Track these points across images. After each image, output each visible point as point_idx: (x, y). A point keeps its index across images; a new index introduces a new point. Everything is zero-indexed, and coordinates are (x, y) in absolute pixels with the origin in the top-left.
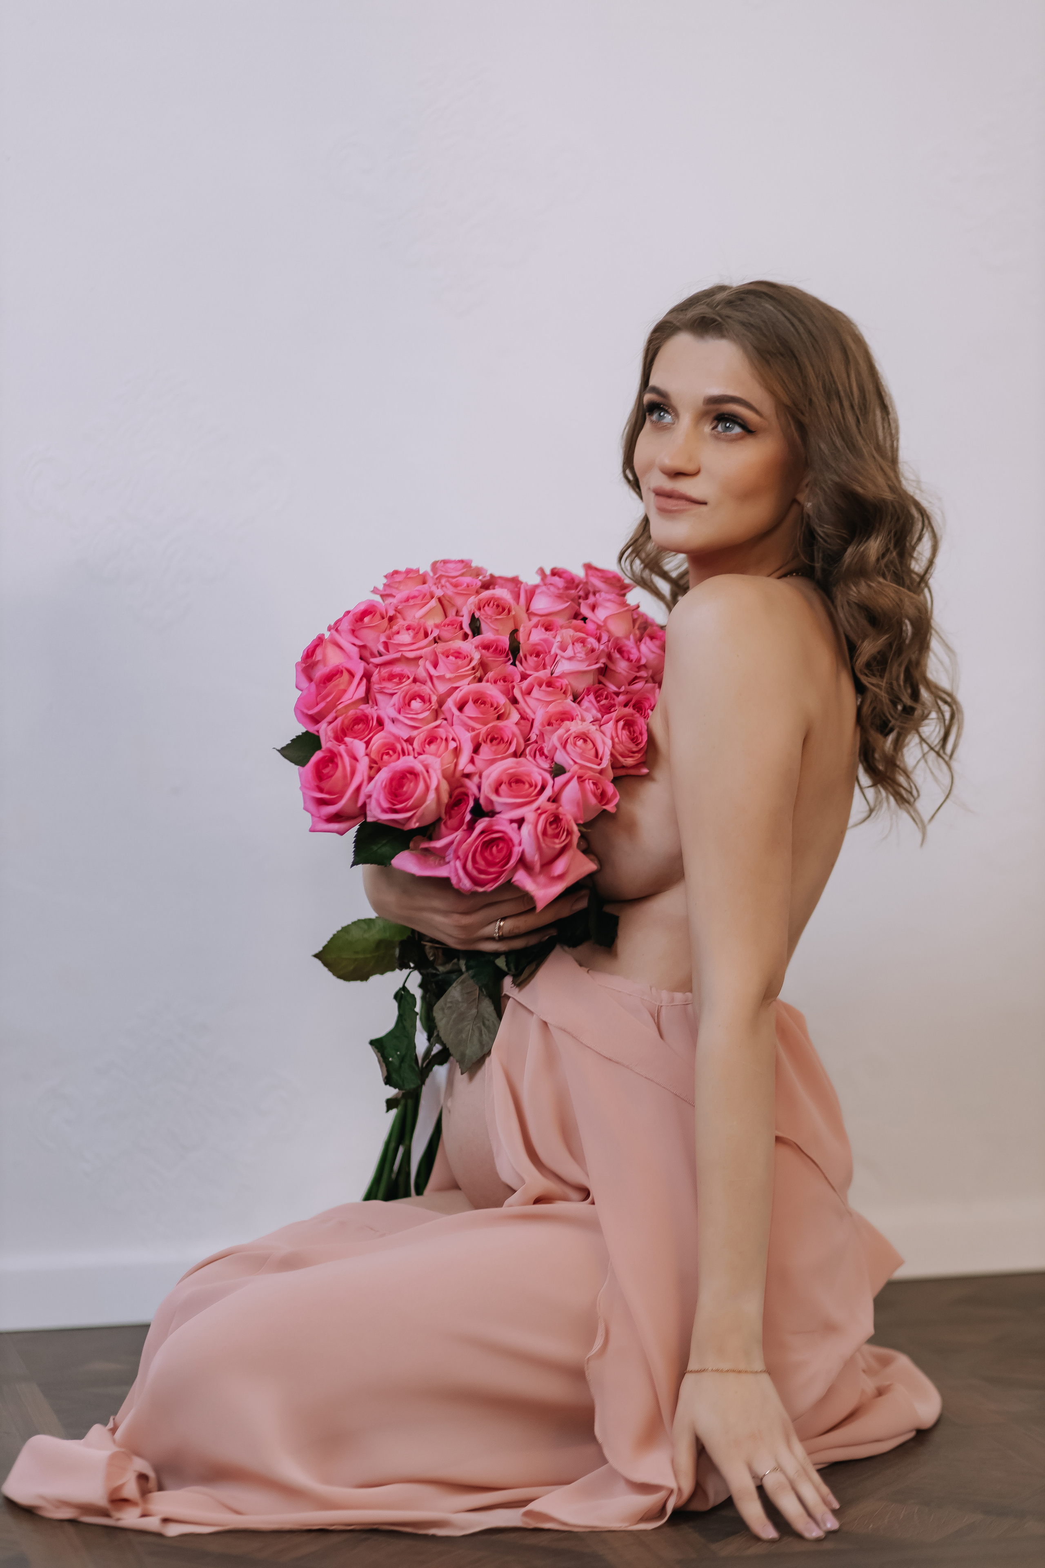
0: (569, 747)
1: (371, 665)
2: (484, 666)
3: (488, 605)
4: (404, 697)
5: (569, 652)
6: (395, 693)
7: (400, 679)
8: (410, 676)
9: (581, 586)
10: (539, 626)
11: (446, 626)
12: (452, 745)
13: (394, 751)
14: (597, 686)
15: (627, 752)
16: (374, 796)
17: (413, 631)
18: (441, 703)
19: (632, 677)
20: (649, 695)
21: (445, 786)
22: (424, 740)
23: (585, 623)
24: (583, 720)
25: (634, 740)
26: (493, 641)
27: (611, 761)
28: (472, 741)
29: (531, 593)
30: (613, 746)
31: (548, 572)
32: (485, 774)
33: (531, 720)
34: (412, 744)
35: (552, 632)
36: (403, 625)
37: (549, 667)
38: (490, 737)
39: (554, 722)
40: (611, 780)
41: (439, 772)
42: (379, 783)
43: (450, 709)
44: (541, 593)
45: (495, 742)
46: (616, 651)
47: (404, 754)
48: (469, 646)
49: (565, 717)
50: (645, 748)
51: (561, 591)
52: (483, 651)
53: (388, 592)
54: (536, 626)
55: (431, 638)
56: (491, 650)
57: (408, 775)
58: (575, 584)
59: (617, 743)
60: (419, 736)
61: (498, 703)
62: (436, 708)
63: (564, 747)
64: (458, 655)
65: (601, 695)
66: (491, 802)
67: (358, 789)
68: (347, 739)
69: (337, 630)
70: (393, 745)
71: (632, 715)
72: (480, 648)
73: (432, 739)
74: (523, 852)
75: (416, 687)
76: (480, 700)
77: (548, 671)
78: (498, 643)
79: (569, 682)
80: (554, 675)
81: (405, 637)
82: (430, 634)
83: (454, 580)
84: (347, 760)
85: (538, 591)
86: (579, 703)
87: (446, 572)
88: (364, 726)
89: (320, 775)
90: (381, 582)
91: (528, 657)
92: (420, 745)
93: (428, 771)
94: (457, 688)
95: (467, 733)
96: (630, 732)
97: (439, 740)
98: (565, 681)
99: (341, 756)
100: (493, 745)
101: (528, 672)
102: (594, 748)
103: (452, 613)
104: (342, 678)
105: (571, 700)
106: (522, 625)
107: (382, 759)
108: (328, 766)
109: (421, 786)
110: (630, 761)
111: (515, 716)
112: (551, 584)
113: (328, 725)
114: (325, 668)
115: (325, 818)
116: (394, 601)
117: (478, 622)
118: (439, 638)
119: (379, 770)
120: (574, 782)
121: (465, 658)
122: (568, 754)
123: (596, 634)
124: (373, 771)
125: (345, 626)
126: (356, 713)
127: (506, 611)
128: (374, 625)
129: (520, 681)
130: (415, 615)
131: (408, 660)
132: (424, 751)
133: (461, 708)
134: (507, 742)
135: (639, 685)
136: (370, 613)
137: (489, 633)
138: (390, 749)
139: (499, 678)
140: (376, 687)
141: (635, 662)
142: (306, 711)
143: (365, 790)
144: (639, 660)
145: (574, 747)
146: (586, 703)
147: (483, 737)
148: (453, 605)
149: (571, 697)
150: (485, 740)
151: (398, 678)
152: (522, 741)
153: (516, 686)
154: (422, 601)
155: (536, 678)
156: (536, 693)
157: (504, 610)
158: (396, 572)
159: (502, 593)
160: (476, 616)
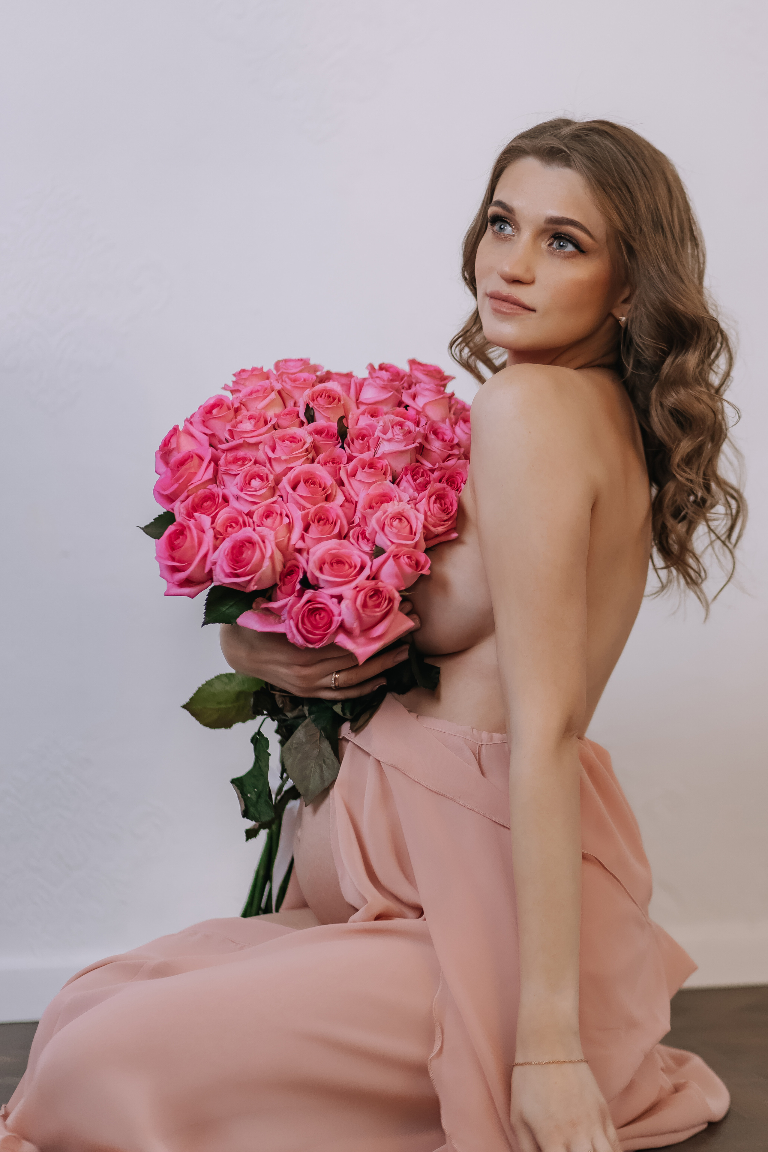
0: (387, 529)
1: (219, 451)
2: (316, 448)
3: (321, 397)
4: (245, 477)
5: (389, 435)
6: (239, 474)
7: (243, 462)
8: (252, 459)
9: (405, 378)
10: (366, 414)
11: (285, 415)
12: (286, 520)
13: (237, 523)
14: (415, 464)
15: (438, 522)
16: (219, 563)
17: (255, 420)
18: (277, 482)
19: (447, 455)
20: (460, 470)
21: (279, 557)
22: (262, 514)
23: (407, 409)
24: (400, 500)
25: (445, 510)
26: (326, 427)
27: (424, 533)
28: (302, 520)
29: (360, 386)
30: (426, 519)
31: (377, 367)
32: (311, 551)
33: (354, 503)
34: (252, 518)
35: (377, 418)
36: (247, 416)
37: (372, 449)
38: (317, 517)
39: (374, 504)
40: (423, 551)
41: (273, 543)
42: (222, 552)
43: (285, 487)
44: (369, 384)
45: (322, 522)
46: (431, 432)
47: (245, 526)
48: (305, 433)
49: (385, 498)
50: (456, 515)
51: (386, 383)
52: (316, 435)
53: (236, 388)
54: (363, 413)
55: (269, 425)
56: (323, 435)
57: (247, 544)
58: (400, 377)
59: (430, 516)
60: (259, 510)
61: (325, 484)
62: (273, 486)
63: (383, 529)
64: (293, 439)
65: (418, 473)
66: (317, 578)
67: (205, 556)
68: (195, 514)
69: (191, 423)
70: (236, 518)
71: (444, 489)
72: (313, 433)
73: (268, 514)
74: (342, 621)
75: (256, 468)
76: (310, 480)
77: (371, 453)
78: (329, 429)
79: (389, 463)
80: (376, 456)
81: (247, 426)
82: (269, 422)
83: (293, 376)
84: (194, 531)
85: (365, 383)
86: (398, 485)
87: (287, 370)
88: (212, 502)
89: (172, 545)
90: (230, 380)
91: (355, 441)
92: (259, 518)
93: (264, 542)
94: (292, 468)
95: (299, 511)
96: (441, 505)
97: (275, 515)
98: (385, 462)
99: (190, 529)
100: (320, 525)
101: (354, 454)
102: (409, 525)
103: (290, 404)
104: (193, 462)
105: (390, 481)
106: (351, 413)
107: (226, 531)
108: (179, 538)
109: (258, 553)
110: (441, 529)
111: (340, 499)
112: (378, 377)
113: (181, 504)
114: (179, 454)
115: (177, 583)
116: (240, 395)
117: (312, 411)
118: (278, 426)
119: (224, 539)
120: (391, 560)
121: (299, 442)
122: (386, 535)
123: (416, 419)
124: (218, 541)
125: (197, 419)
126: (205, 492)
127: (337, 400)
128: (222, 415)
129: (347, 463)
130: (258, 406)
131: (250, 444)
132: (262, 525)
133: (294, 488)
134: (332, 523)
135: (452, 462)
136: (218, 405)
137: (322, 420)
138: (233, 522)
139: (328, 460)
140: (222, 469)
141: (449, 441)
142: (162, 492)
143: (211, 558)
144: (452, 440)
145: (391, 529)
146: (404, 484)
147: (311, 517)
148: (292, 398)
149: (390, 478)
150: (313, 520)
151: (241, 461)
152: (345, 523)
153: (342, 467)
154: (263, 394)
155: (361, 459)
156: (360, 475)
157: (334, 399)
158: (243, 371)
159: (332, 385)
160: (311, 406)
